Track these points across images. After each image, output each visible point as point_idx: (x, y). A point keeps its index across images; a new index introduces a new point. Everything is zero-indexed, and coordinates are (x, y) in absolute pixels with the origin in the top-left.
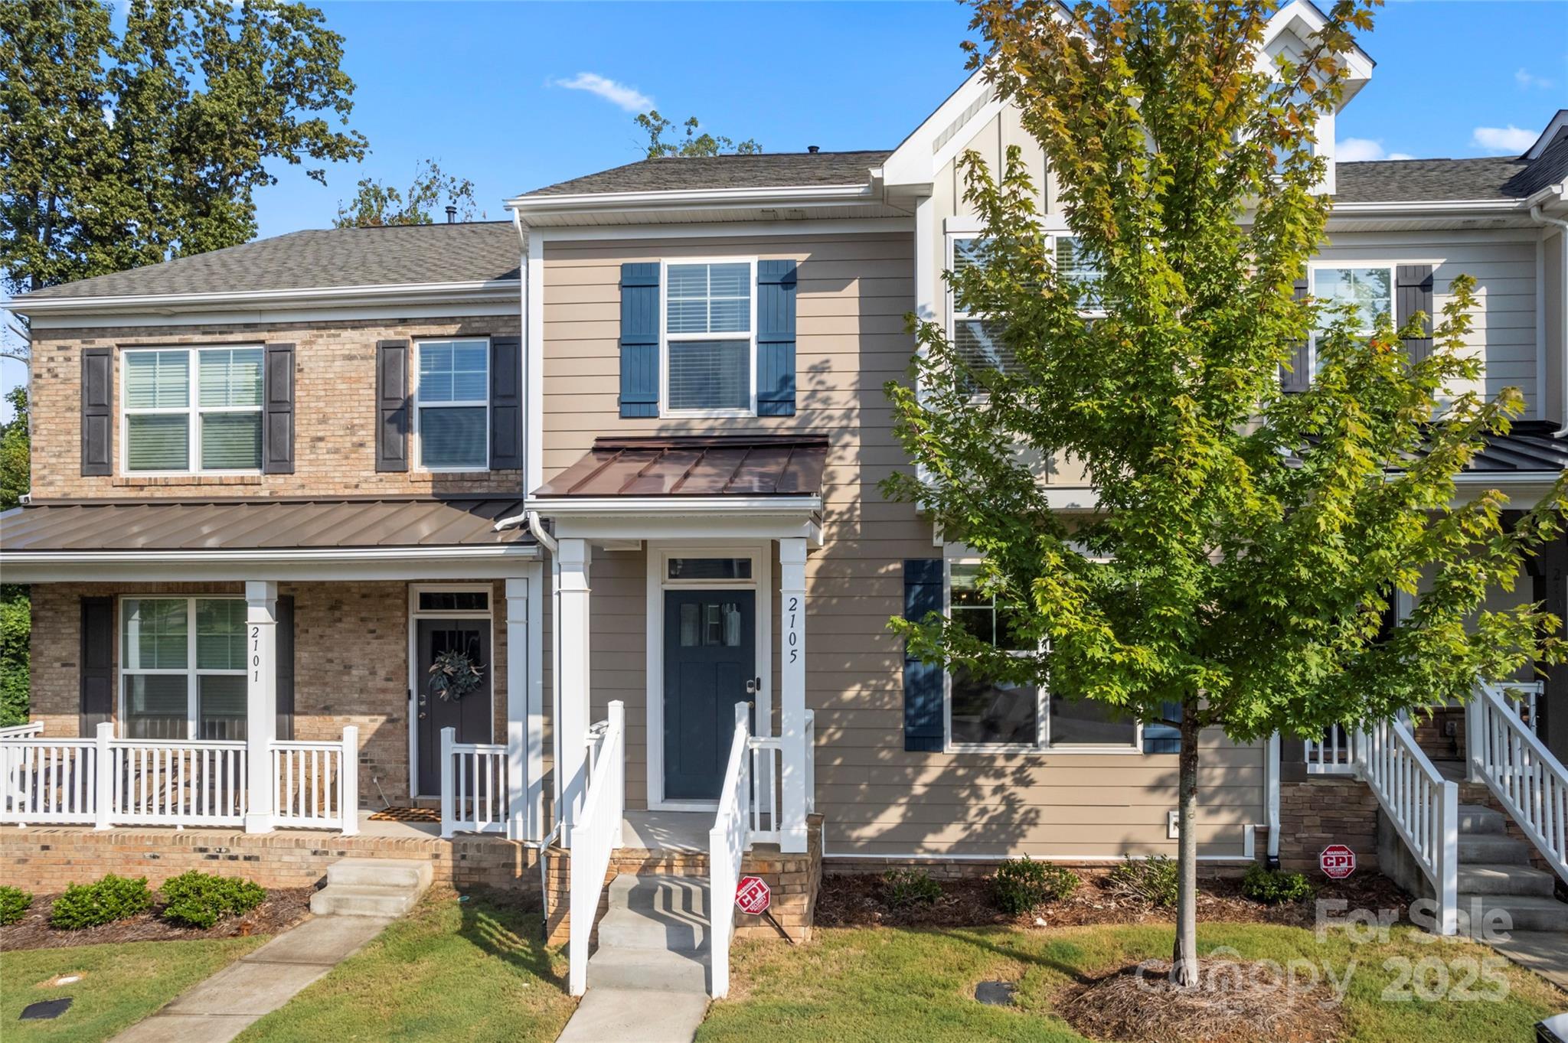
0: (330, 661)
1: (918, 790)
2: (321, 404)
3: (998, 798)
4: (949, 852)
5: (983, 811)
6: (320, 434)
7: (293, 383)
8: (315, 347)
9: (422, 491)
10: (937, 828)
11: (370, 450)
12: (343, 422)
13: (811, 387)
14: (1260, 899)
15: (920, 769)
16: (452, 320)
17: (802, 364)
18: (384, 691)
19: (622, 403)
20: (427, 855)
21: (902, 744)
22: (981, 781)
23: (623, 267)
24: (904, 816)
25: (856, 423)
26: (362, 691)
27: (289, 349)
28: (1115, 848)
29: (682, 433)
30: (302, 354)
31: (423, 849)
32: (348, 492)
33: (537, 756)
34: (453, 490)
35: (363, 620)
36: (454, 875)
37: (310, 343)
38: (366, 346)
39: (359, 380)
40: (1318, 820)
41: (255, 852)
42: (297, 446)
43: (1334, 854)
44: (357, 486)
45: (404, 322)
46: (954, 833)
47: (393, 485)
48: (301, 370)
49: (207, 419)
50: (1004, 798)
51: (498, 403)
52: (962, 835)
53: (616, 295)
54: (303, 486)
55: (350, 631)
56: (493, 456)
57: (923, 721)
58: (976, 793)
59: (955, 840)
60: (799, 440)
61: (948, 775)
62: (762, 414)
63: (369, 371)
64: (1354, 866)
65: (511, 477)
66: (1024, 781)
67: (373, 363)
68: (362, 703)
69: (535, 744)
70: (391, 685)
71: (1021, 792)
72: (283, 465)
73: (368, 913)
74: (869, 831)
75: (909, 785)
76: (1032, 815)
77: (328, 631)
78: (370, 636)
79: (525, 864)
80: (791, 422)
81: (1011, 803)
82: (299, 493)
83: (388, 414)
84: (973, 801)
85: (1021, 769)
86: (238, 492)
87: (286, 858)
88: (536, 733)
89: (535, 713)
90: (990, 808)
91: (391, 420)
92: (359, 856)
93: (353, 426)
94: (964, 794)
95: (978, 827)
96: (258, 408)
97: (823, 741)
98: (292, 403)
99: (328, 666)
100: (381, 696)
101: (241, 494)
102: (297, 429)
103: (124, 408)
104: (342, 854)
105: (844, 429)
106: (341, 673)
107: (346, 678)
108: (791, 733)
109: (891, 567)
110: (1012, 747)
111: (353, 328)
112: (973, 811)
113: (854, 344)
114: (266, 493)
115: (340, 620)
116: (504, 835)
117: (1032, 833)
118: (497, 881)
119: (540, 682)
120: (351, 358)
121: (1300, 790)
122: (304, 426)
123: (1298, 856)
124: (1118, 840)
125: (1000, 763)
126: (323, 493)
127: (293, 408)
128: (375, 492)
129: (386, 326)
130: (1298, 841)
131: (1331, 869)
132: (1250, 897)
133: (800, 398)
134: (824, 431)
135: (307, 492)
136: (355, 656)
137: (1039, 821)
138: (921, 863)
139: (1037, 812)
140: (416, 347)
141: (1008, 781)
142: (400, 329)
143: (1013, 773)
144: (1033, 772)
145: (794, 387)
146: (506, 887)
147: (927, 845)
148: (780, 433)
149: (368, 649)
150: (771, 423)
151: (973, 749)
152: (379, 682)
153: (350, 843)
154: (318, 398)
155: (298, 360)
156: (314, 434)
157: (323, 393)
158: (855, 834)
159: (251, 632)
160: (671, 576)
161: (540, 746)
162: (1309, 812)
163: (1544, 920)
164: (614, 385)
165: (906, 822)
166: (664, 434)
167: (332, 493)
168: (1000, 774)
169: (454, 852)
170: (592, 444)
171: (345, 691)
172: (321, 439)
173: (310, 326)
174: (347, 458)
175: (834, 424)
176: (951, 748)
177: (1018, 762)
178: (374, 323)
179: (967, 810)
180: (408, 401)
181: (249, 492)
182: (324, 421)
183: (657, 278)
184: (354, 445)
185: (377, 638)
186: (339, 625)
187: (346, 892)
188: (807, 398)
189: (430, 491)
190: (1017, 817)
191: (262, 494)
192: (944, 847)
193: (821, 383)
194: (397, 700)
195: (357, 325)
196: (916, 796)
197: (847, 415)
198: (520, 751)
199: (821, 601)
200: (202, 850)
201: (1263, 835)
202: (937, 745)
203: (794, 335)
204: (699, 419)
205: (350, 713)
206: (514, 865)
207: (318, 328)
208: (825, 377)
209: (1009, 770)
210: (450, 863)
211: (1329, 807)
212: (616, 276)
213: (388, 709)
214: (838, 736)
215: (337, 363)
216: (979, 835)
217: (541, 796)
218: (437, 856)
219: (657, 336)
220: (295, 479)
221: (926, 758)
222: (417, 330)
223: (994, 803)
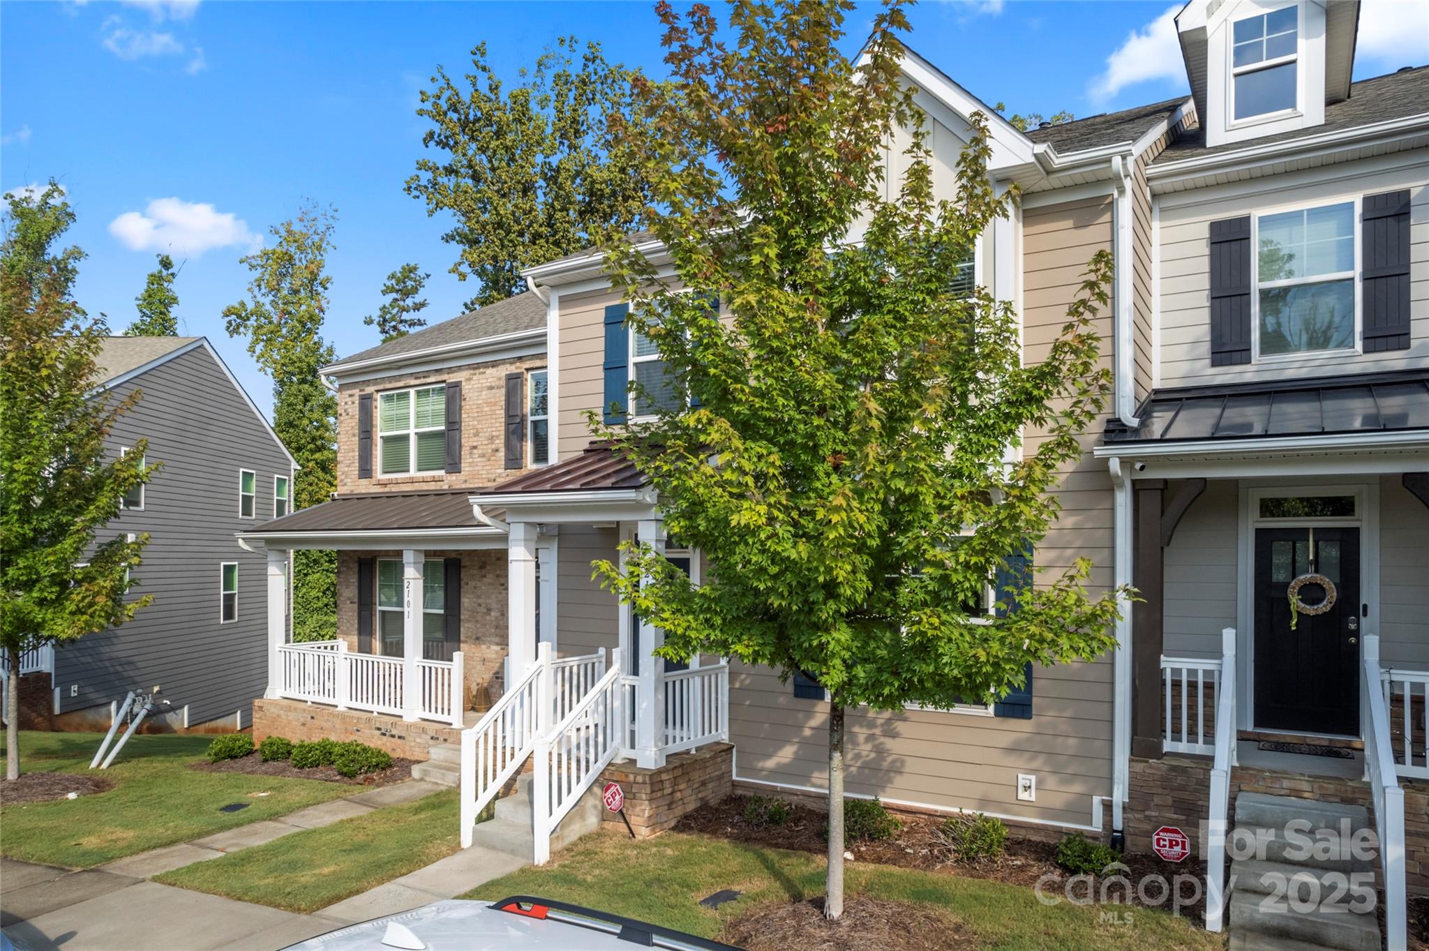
0: (480, 605)
1: (807, 732)
2: (475, 423)
3: (869, 747)
5: (858, 756)
6: (474, 444)
7: (461, 407)
8: (472, 382)
11: (502, 454)
12: (487, 435)
19: (606, 414)
21: (794, 694)
23: (607, 309)
27: (457, 385)
30: (466, 387)
32: (489, 484)
35: (496, 577)
37: (470, 379)
38: (500, 379)
39: (495, 404)
40: (1169, 801)
41: (403, 734)
42: (463, 453)
43: (1167, 836)
44: (494, 480)
45: (520, 359)
48: (465, 400)
49: (421, 436)
50: (875, 747)
53: (602, 331)
54: (466, 481)
58: (853, 740)
63: (501, 395)
64: (1188, 851)
66: (891, 734)
67: (503, 391)
68: (495, 636)
71: (889, 743)
72: (453, 466)
73: (437, 782)
75: (800, 727)
76: (898, 764)
77: (479, 584)
81: (880, 751)
82: (464, 486)
83: (512, 427)
84: (850, 746)
86: (432, 486)
87: (418, 740)
90: (864, 753)
91: (514, 432)
93: (493, 437)
95: (855, 769)
96: (443, 428)
97: (737, 685)
98: (460, 423)
99: (479, 609)
101: (433, 488)
102: (463, 441)
103: (380, 433)
104: (445, 740)
106: (485, 614)
108: (646, 674)
111: (492, 367)
114: (446, 487)
115: (484, 576)
117: (898, 781)
120: (491, 388)
121: (1151, 767)
122: (467, 440)
123: (1147, 834)
124: (978, 794)
126: (474, 485)
127: (461, 426)
129: (511, 363)
130: (1148, 819)
131: (1164, 851)
132: (1060, 865)
135: (467, 485)
137: (904, 770)
139: (903, 762)
140: (529, 376)
141: (878, 731)
142: (519, 364)
143: (882, 725)
144: (899, 726)
154: (474, 418)
155: (463, 393)
156: (471, 444)
157: (476, 415)
159: (406, 584)
162: (1160, 791)
165: (797, 758)
166: (631, 436)
167: (480, 485)
170: (586, 447)
171: (488, 627)
172: (475, 447)
173: (469, 367)
174: (489, 460)
178: (503, 362)
180: (523, 418)
181: (438, 486)
182: (476, 435)
184: (493, 450)
190: (885, 764)
191: (444, 488)
195: (494, 364)
196: (806, 738)
201: (1109, 808)
202: (820, 696)
207: (473, 369)
212: (602, 316)
215: (484, 393)
219: (627, 361)
220: (462, 476)
222: (528, 365)
223: (865, 749)
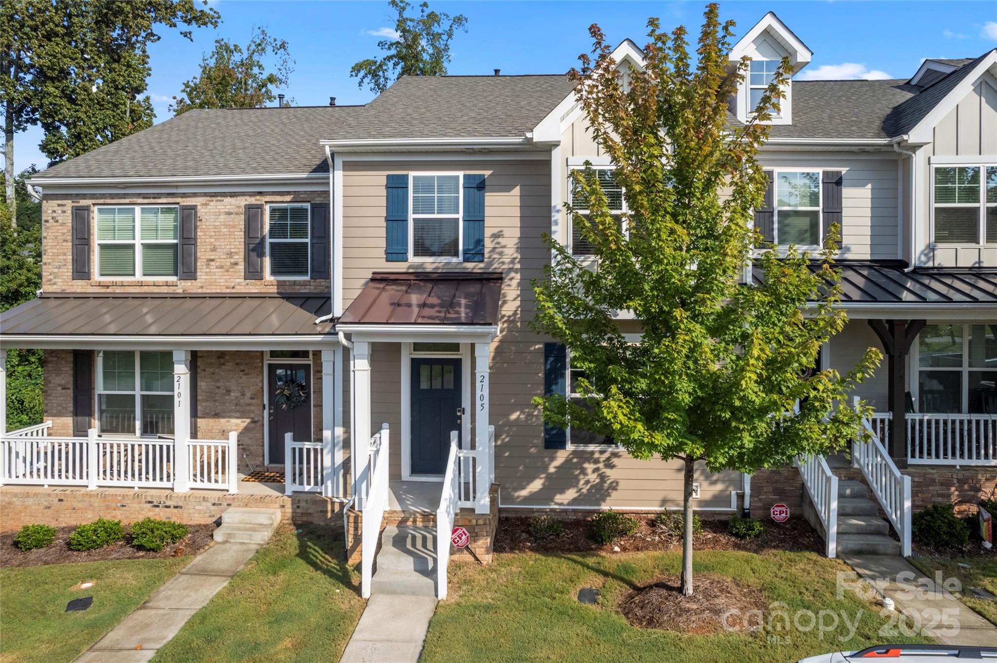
0: (218, 387)
2: (213, 240)
3: (595, 475)
4: (569, 504)
5: (587, 482)
6: (212, 257)
7: (196, 228)
8: (209, 207)
9: (271, 291)
10: (562, 491)
11: (241, 267)
12: (225, 250)
13: (492, 246)
14: (736, 535)
15: (553, 459)
16: (288, 193)
17: (488, 232)
18: (250, 405)
19: (387, 253)
20: (277, 505)
21: (543, 445)
22: (586, 465)
23: (388, 176)
24: (543, 484)
25: (518, 266)
26: (236, 405)
27: (192, 208)
28: (658, 503)
29: (420, 270)
30: (201, 211)
31: (276, 502)
32: (228, 291)
33: (339, 450)
34: (289, 291)
35: (237, 364)
36: (293, 517)
37: (206, 204)
38: (239, 207)
39: (234, 227)
40: (771, 489)
41: (180, 504)
42: (198, 264)
43: (778, 509)
44: (233, 288)
45: (261, 194)
46: (571, 494)
47: (254, 287)
48: (200, 220)
49: (146, 246)
50: (599, 475)
51: (314, 241)
52: (576, 495)
53: (384, 192)
54: (202, 287)
55: (230, 370)
56: (312, 272)
57: (554, 432)
58: (584, 472)
59: (572, 498)
60: (485, 276)
61: (568, 461)
62: (466, 260)
63: (240, 221)
64: (788, 515)
65: (323, 284)
66: (610, 466)
67: (243, 217)
68: (237, 411)
69: (338, 443)
70: (254, 401)
71: (608, 472)
72: (190, 274)
73: (246, 542)
74: (524, 493)
75: (546, 467)
76: (614, 484)
77: (217, 371)
78: (241, 373)
79: (333, 511)
80: (482, 265)
81: (603, 477)
82: (200, 291)
83: (251, 246)
84: (582, 477)
85: (608, 459)
86: (165, 290)
87: (197, 507)
88: (338, 437)
89: (339, 426)
90: (592, 480)
91: (253, 250)
92: (239, 506)
93: (231, 253)
94: (577, 472)
95: (584, 491)
96: (175, 241)
97: (499, 442)
98: (195, 239)
99: (217, 391)
100: (248, 408)
101: (166, 291)
102: (198, 254)
103: (96, 241)
104: (229, 505)
105: (511, 270)
106: (224, 395)
107: (227, 397)
109: (537, 347)
110: (603, 447)
111: (231, 196)
112: (582, 482)
113: (517, 222)
114: (180, 291)
115: (224, 364)
116: (321, 493)
117: (614, 494)
118: (317, 520)
119: (341, 409)
120: (229, 214)
122: (203, 253)
123: (760, 508)
124: (660, 498)
125: (597, 455)
126: (214, 291)
127: (196, 242)
128: (244, 291)
129: (249, 196)
130: (760, 500)
131: (776, 517)
132: (730, 534)
133: (486, 251)
134: (500, 271)
135: (204, 291)
136: (233, 384)
137: (619, 488)
138: (553, 510)
139: (617, 483)
140: (267, 208)
141: (601, 465)
142: (258, 197)
143: (604, 461)
144: (615, 461)
145: (483, 246)
146: (323, 523)
147: (557, 501)
148: (475, 271)
149: (240, 381)
150: (470, 266)
151: (581, 448)
152: (247, 400)
153: (234, 498)
154: (211, 237)
155: (199, 215)
156: (208, 257)
157: (213, 234)
158: (517, 494)
159: (176, 379)
160: (415, 350)
161: (341, 444)
162: (766, 484)
163: (881, 549)
164: (383, 242)
165: (545, 488)
166: (411, 271)
167: (219, 291)
168: (597, 461)
169: (293, 504)
170: (370, 276)
171: (227, 404)
172: (212, 260)
173: (205, 195)
174: (227, 271)
175: (505, 266)
176: (570, 447)
177: (607, 455)
178: (243, 194)
179: (579, 481)
180: (263, 239)
181: (171, 290)
182: (214, 249)
183: (407, 183)
184: (231, 264)
185: (245, 374)
186: (223, 367)
187: (233, 528)
188: (490, 252)
189: (276, 291)
190: (606, 485)
191: (178, 291)
192: (566, 502)
193: (498, 243)
194: (257, 410)
195: (233, 195)
196: (552, 474)
197: (513, 261)
198: (330, 446)
199: (498, 365)
200: (150, 502)
201: (741, 497)
202: (562, 445)
203: (484, 216)
204: (429, 263)
205: (230, 417)
206: (327, 511)
207: (210, 197)
208: (500, 240)
209: (602, 460)
210: (291, 510)
211: (777, 482)
212: (384, 181)
213: (252, 415)
214: (507, 440)
215: (221, 217)
216: (585, 495)
217: (342, 472)
218: (283, 506)
219: (407, 216)
220: (197, 283)
221: (556, 452)
222: (268, 198)
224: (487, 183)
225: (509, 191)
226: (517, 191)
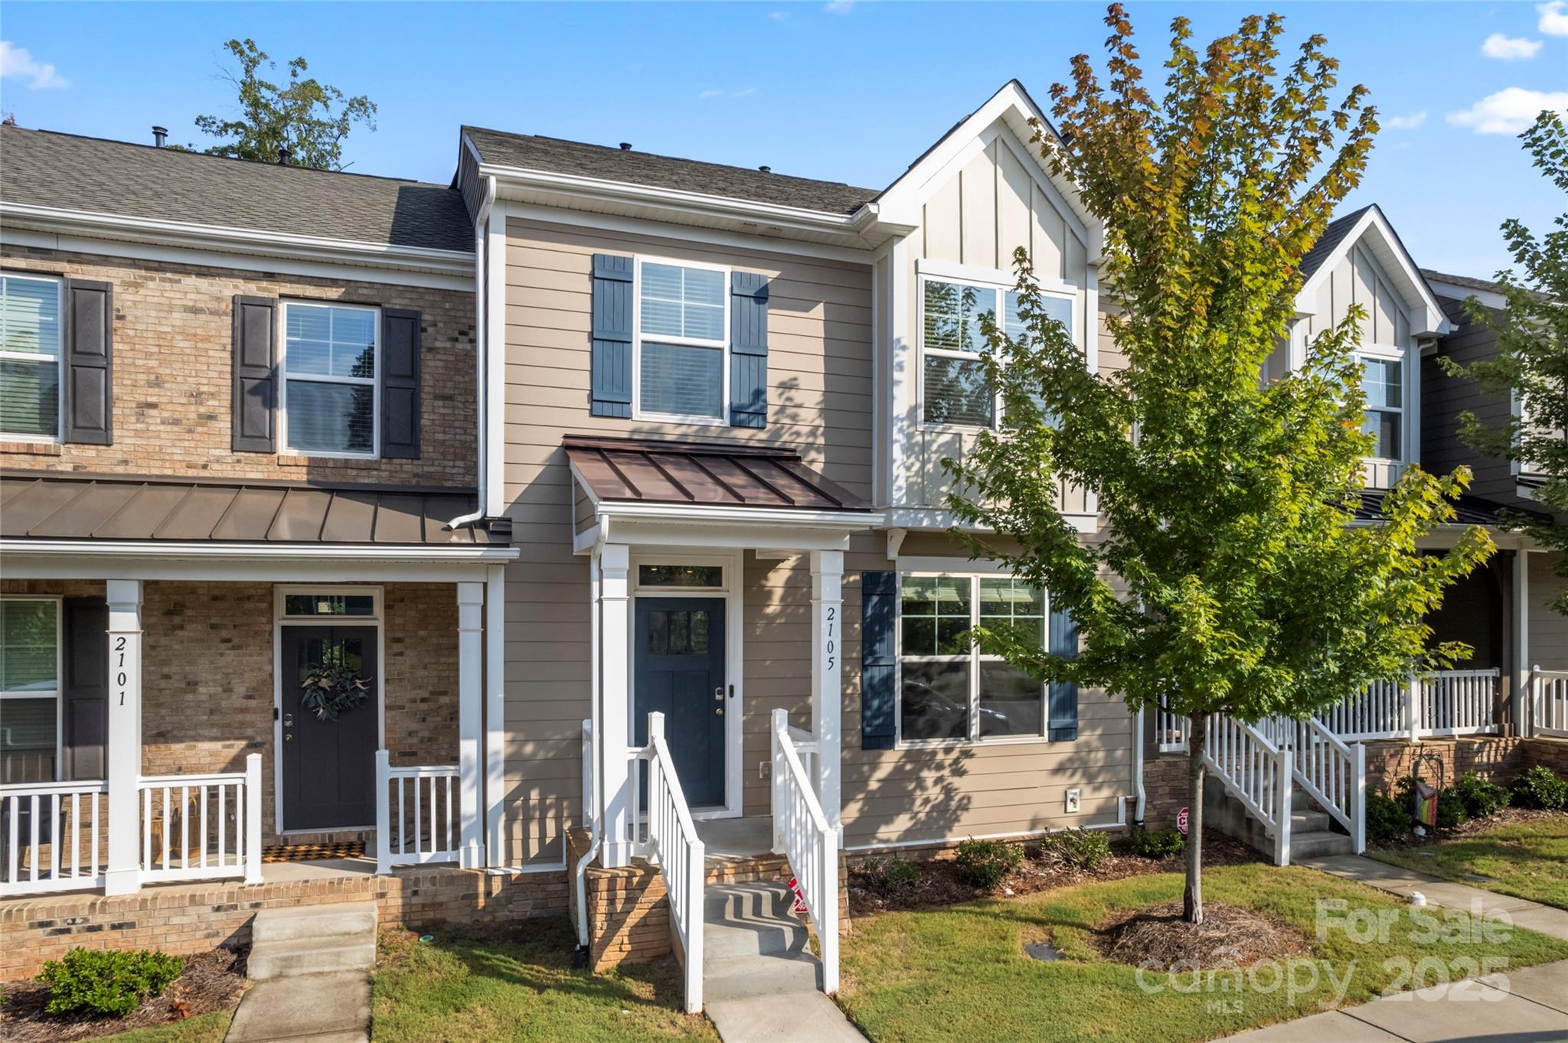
0: (167, 677)
1: (873, 785)
2: (153, 363)
3: (938, 789)
4: (899, 840)
5: (926, 801)
6: (151, 399)
7: (110, 330)
8: (142, 291)
9: (294, 477)
10: (889, 819)
11: (224, 424)
12: (185, 388)
13: (781, 402)
14: (1152, 855)
15: (874, 766)
16: (334, 282)
17: (773, 378)
18: (243, 710)
19: (592, 400)
20: (369, 895)
21: (860, 744)
22: (925, 774)
23: (594, 257)
24: (861, 810)
25: (821, 441)
26: (212, 712)
28: (1026, 824)
29: (656, 437)
30: (122, 298)
31: (365, 889)
32: (192, 473)
33: (499, 777)
34: (333, 479)
35: (213, 627)
36: (404, 914)
37: (136, 285)
38: (218, 299)
39: (207, 339)
40: (1167, 788)
41: (129, 918)
42: (116, 411)
43: (1185, 815)
44: (205, 467)
45: (270, 276)
46: (903, 822)
47: (253, 469)
48: (121, 318)
50: (944, 788)
51: (391, 383)
52: (909, 824)
53: (586, 285)
54: (126, 462)
55: (197, 640)
56: (386, 441)
57: (878, 722)
58: (921, 785)
59: (903, 829)
60: (769, 453)
61: (898, 770)
62: (735, 424)
63: (222, 329)
65: (406, 468)
66: (959, 772)
67: (228, 320)
68: (212, 726)
69: (495, 765)
70: (253, 703)
71: (956, 782)
72: (97, 432)
73: (326, 969)
75: (865, 781)
76: (965, 801)
77: (163, 641)
78: (223, 646)
79: (488, 894)
80: (763, 435)
81: (948, 791)
82: (120, 469)
83: (250, 384)
84: (918, 792)
85: (956, 761)
86: (24, 463)
87: (175, 920)
88: (497, 753)
89: (496, 729)
90: (933, 797)
91: (254, 392)
92: (280, 906)
93: (200, 394)
94: (911, 786)
95: (922, 816)
96: (50, 358)
98: (108, 355)
99: (163, 684)
100: (240, 717)
101: (26, 466)
102: (116, 390)
104: (257, 905)
105: (810, 446)
106: (185, 691)
107: (190, 697)
108: (829, 737)
109: (853, 576)
110: (950, 742)
111: (199, 275)
112: (918, 802)
113: (820, 364)
114: (69, 468)
115: (181, 627)
116: (456, 864)
117: (965, 817)
118: (455, 916)
119: (502, 695)
120: (196, 311)
121: (1156, 766)
122: (127, 388)
123: (1154, 819)
124: (1029, 817)
125: (940, 756)
126: (155, 472)
127: (110, 363)
128: (231, 475)
129: (245, 278)
131: (1183, 827)
132: (1143, 854)
133: (771, 411)
134: (793, 446)
135: (132, 469)
136: (202, 669)
137: (970, 806)
138: (877, 852)
139: (969, 798)
140: (283, 307)
141: (946, 772)
142: (264, 284)
143: (950, 765)
144: (966, 763)
145: (765, 401)
146: (466, 920)
147: (881, 836)
148: (752, 444)
149: (221, 662)
150: (742, 435)
151: (919, 745)
152: (237, 700)
153: (268, 891)
154: (148, 355)
155: (116, 304)
156: (142, 399)
157: (155, 349)
159: (113, 642)
160: (642, 583)
161: (501, 767)
162: (1162, 783)
164: (584, 380)
165: (863, 815)
166: (636, 437)
167: (169, 472)
168: (940, 767)
169: (404, 888)
170: (560, 442)
171: (189, 712)
172: (153, 406)
173: (134, 263)
174: (190, 431)
175: (801, 440)
176: (902, 745)
177: (954, 755)
178: (230, 273)
179: (914, 800)
180: (274, 373)
181: (41, 464)
182: (157, 383)
183: (631, 275)
184: (200, 416)
185: (233, 648)
186: (179, 633)
187: (292, 948)
188: (776, 413)
189: (305, 478)
190: (953, 804)
191: (60, 468)
192: (894, 836)
193: (790, 399)
194: (259, 720)
196: (871, 792)
197: (813, 432)
198: (475, 773)
200: (42, 925)
201: (1132, 805)
202: (889, 744)
203: (767, 349)
204: (671, 424)
205: (197, 738)
206: (476, 896)
207: (147, 269)
208: (793, 393)
209: (947, 762)
210: (400, 902)
211: (1175, 778)
212: (585, 265)
213: (249, 732)
215: (175, 315)
216: (923, 823)
217: (503, 819)
218: (382, 895)
219: (631, 335)
220: (114, 453)
221: (880, 755)
222: (288, 289)
223: (935, 793)
224: (771, 293)
225: (807, 310)
226: (819, 311)
